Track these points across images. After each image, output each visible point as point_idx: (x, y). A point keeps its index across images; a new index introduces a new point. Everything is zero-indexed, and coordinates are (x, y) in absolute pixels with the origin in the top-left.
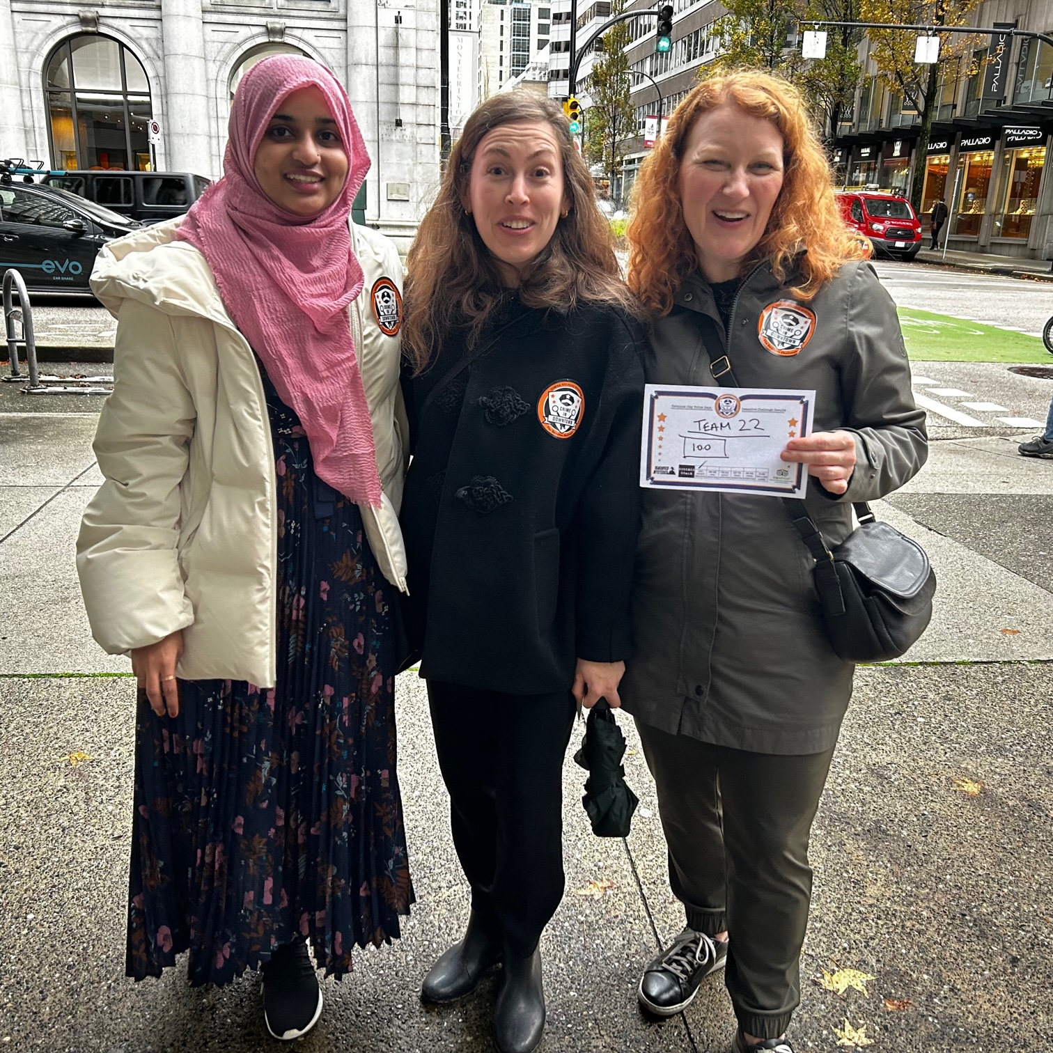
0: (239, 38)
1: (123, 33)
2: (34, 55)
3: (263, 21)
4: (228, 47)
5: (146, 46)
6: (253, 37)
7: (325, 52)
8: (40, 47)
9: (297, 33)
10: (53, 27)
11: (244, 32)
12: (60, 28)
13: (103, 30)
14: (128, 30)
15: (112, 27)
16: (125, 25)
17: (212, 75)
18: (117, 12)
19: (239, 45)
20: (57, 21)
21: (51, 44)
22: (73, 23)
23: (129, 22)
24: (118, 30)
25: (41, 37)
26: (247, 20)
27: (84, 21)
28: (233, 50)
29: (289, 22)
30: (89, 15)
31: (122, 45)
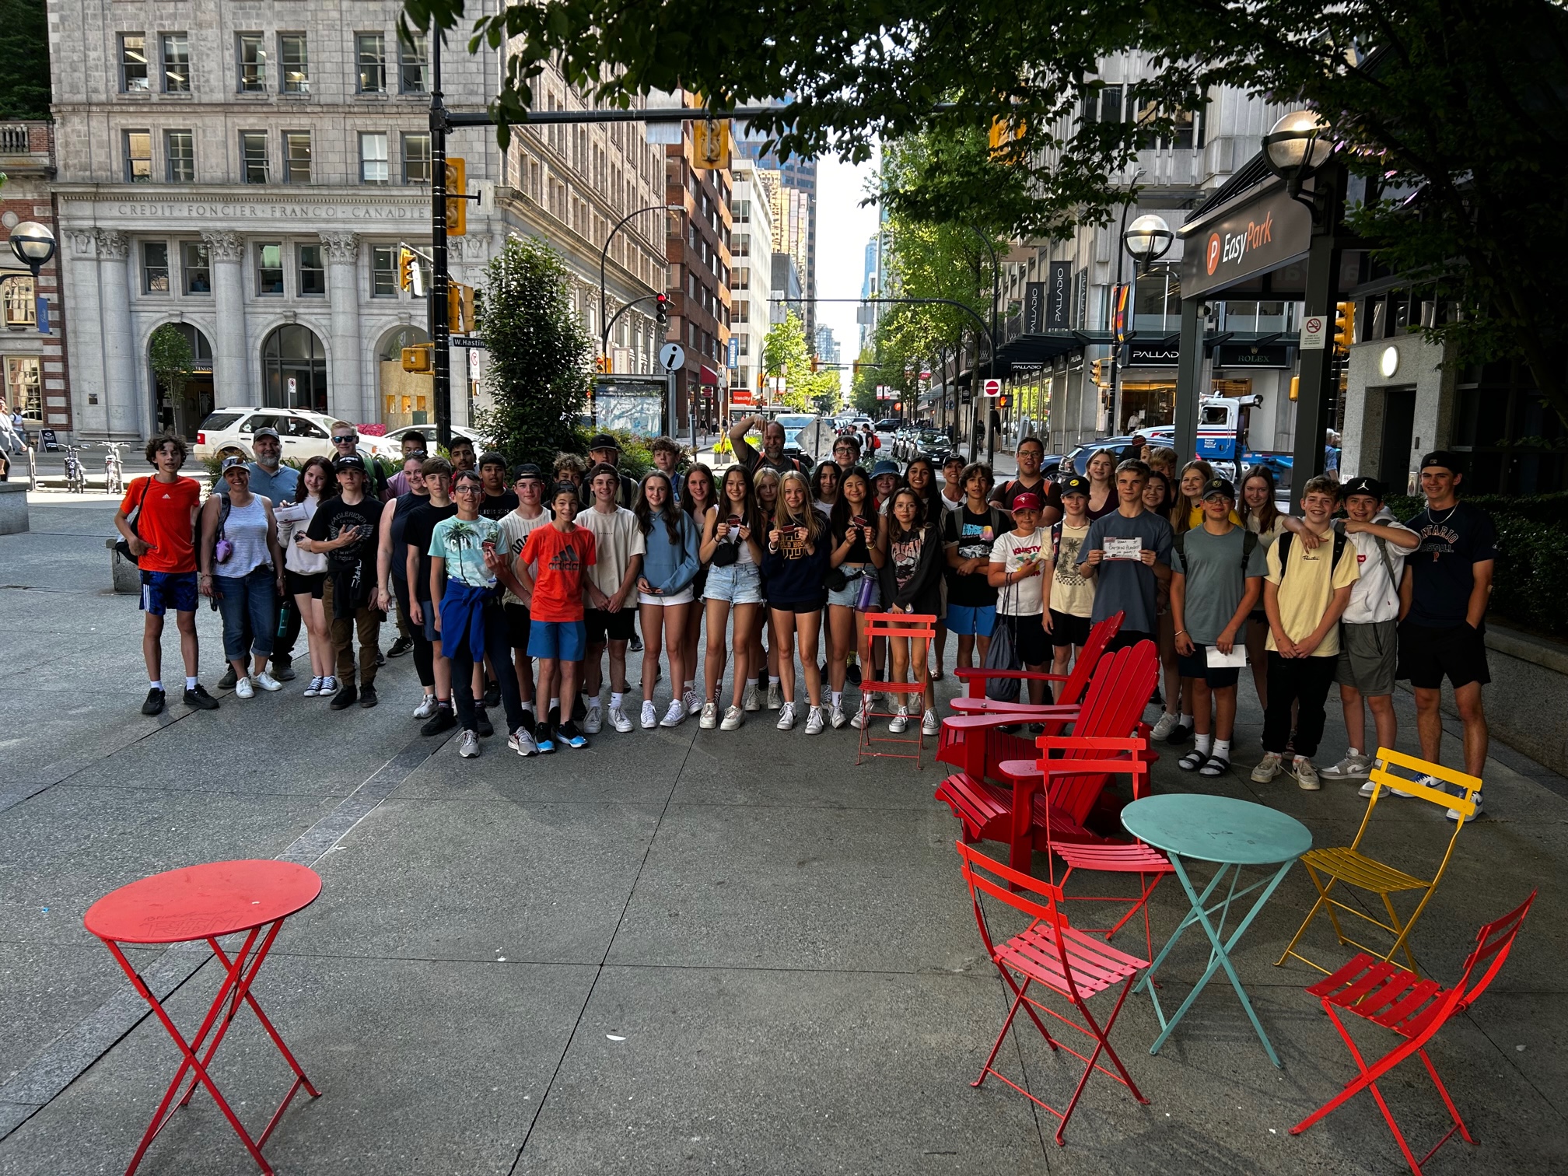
0: (379, 324)
1: (311, 323)
2: (257, 338)
3: (396, 312)
4: (374, 329)
5: (324, 330)
6: (391, 322)
8: (261, 333)
9: (419, 318)
10: (265, 323)
11: (384, 318)
12: (272, 322)
13: (298, 322)
14: (313, 320)
15: (304, 320)
16: (313, 318)
17: (364, 346)
18: (307, 311)
19: (381, 327)
20: (271, 317)
21: (267, 331)
22: (281, 319)
23: (314, 316)
24: (307, 321)
25: (261, 327)
26: (387, 311)
27: (286, 317)
28: (379, 331)
29: (413, 312)
30: (288, 313)
31: (312, 332)
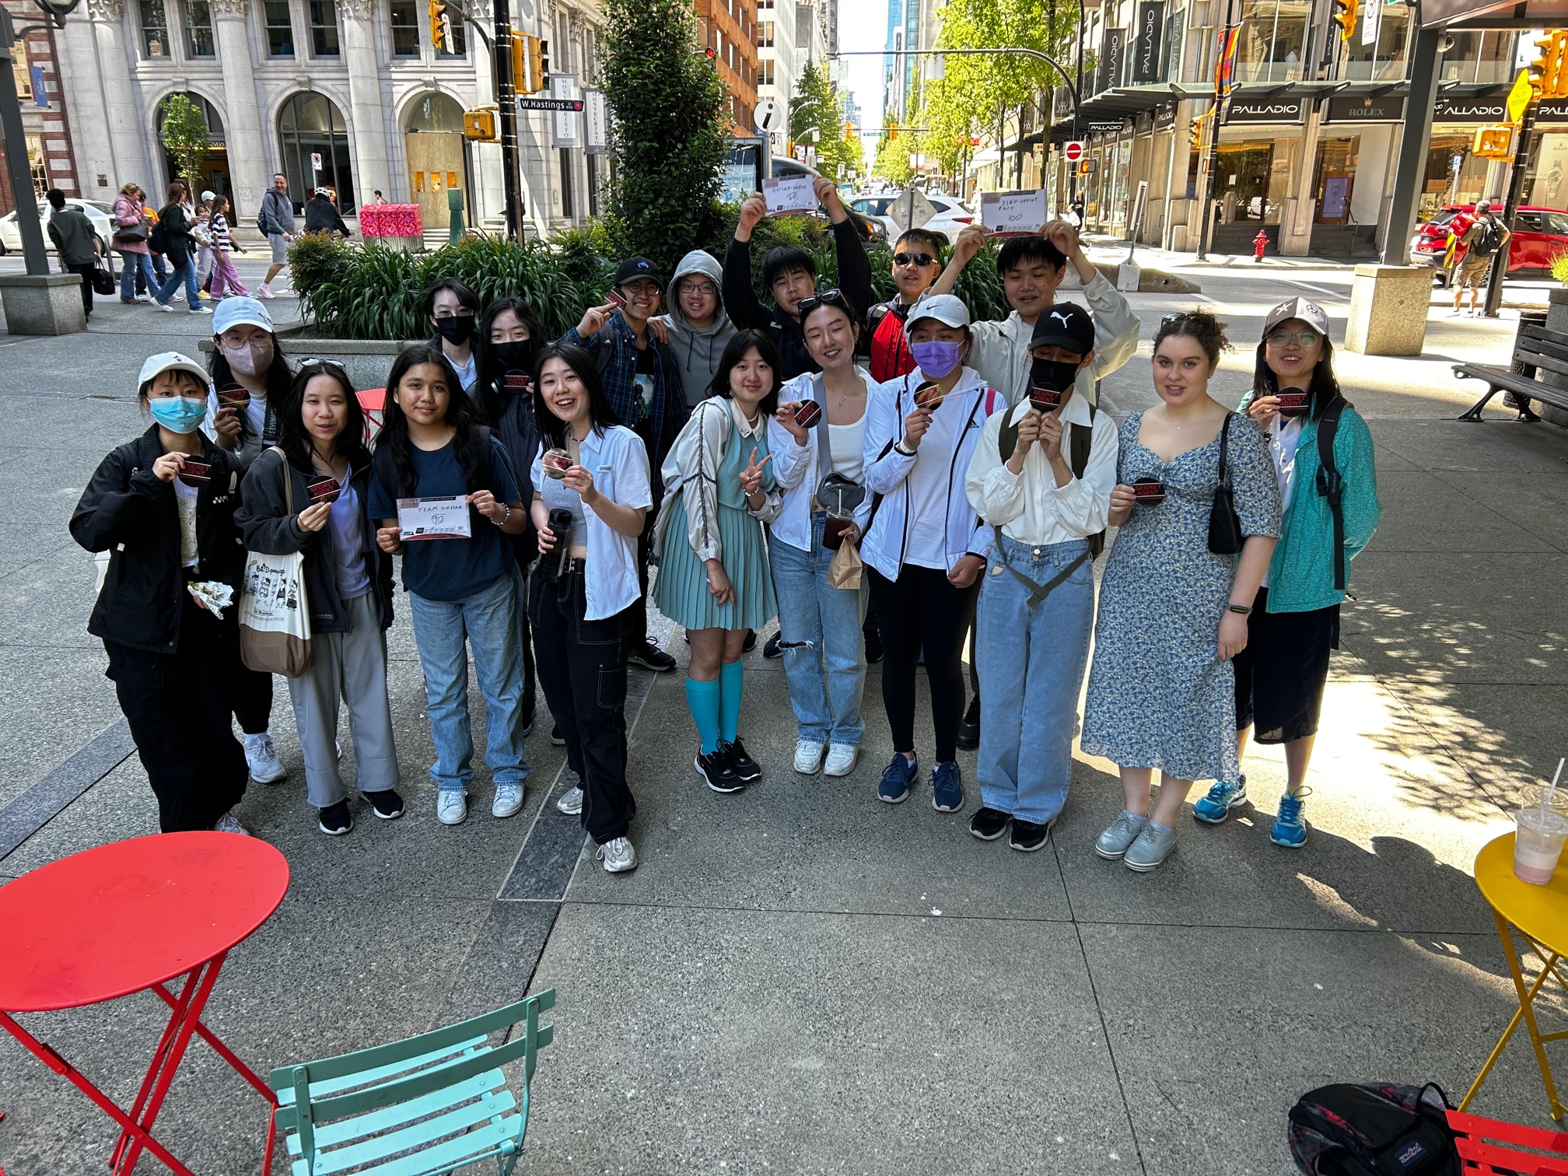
0: (403, 91)
1: (327, 90)
2: (271, 107)
3: (418, 76)
4: (398, 96)
6: (415, 88)
7: (463, 96)
8: (275, 103)
9: (445, 83)
10: (278, 89)
11: (408, 84)
12: (285, 90)
13: (314, 88)
14: (330, 87)
15: (319, 86)
16: (328, 84)
17: (389, 115)
18: (322, 76)
19: (405, 95)
20: (284, 84)
22: (294, 85)
23: (330, 82)
24: (323, 88)
25: (274, 96)
26: (411, 76)
28: (403, 99)
29: (439, 76)
30: (302, 79)
31: (329, 100)
